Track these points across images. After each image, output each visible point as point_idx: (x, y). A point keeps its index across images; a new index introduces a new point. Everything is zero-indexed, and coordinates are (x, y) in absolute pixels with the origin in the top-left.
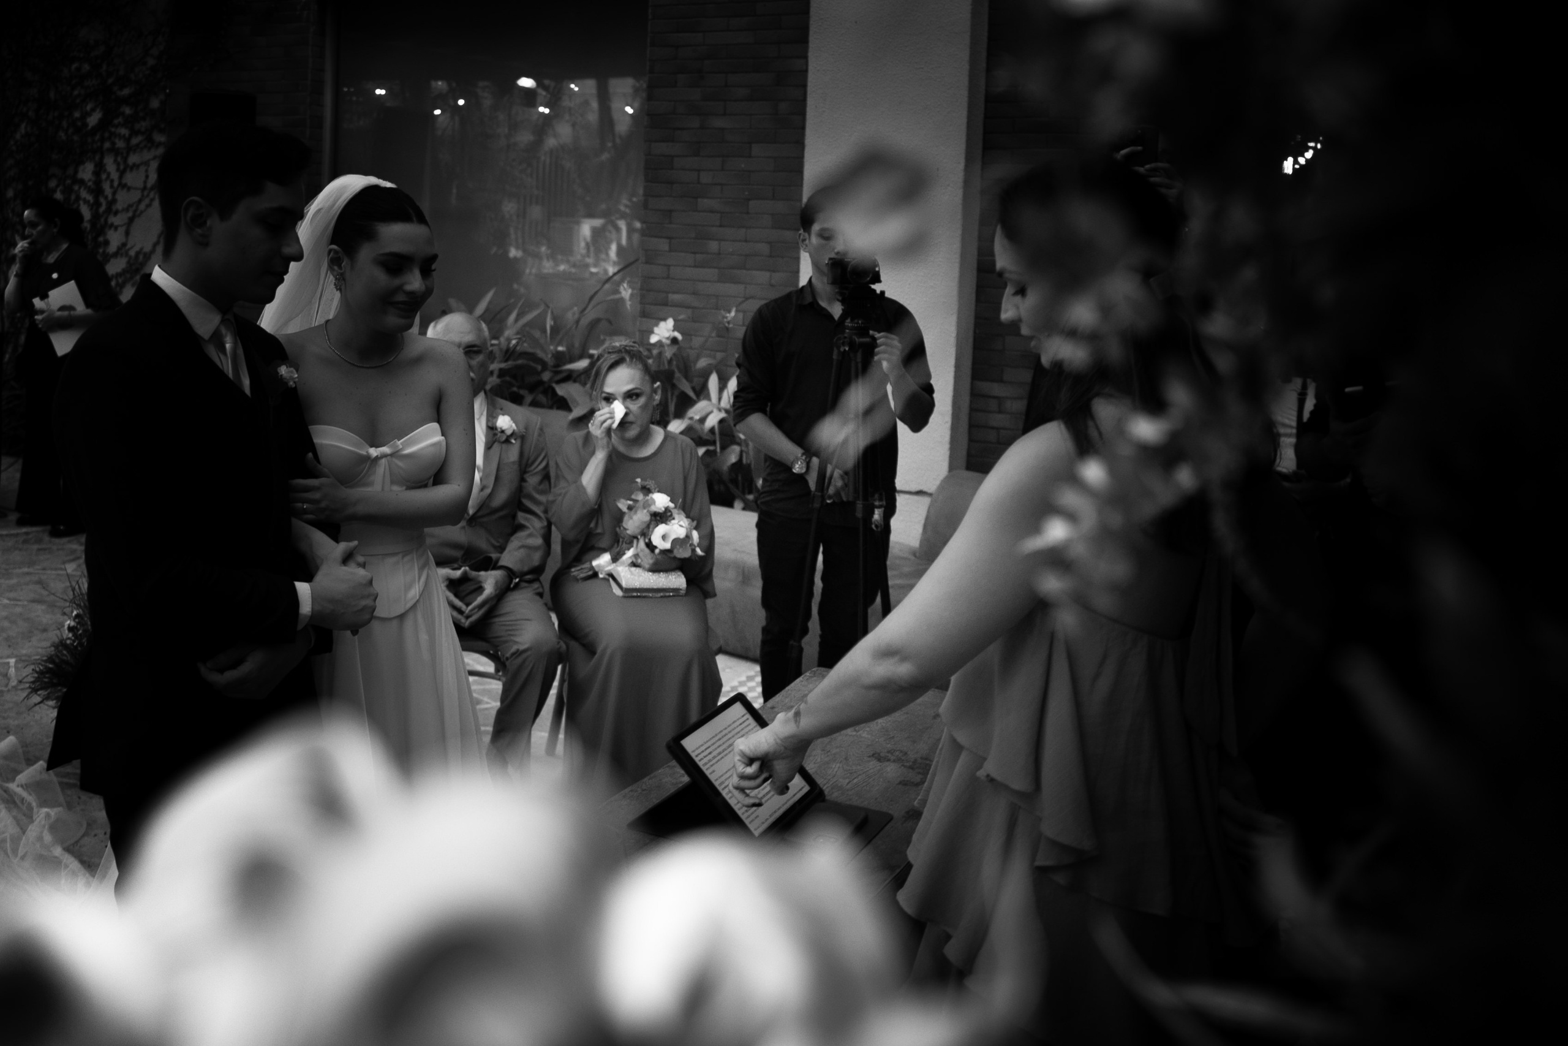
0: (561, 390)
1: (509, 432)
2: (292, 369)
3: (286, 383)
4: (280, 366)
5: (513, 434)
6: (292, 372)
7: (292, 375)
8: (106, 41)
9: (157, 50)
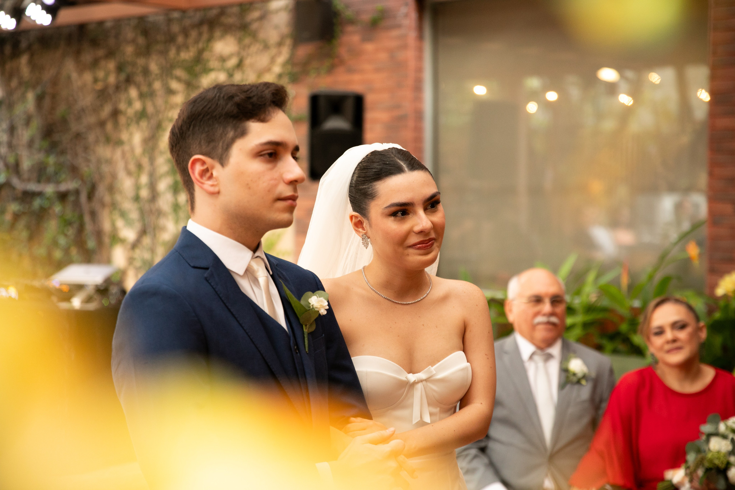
0: (637, 339)
1: (580, 375)
3: (318, 312)
4: (310, 297)
5: (584, 377)
7: (322, 304)
8: (238, 54)
9: (281, 59)
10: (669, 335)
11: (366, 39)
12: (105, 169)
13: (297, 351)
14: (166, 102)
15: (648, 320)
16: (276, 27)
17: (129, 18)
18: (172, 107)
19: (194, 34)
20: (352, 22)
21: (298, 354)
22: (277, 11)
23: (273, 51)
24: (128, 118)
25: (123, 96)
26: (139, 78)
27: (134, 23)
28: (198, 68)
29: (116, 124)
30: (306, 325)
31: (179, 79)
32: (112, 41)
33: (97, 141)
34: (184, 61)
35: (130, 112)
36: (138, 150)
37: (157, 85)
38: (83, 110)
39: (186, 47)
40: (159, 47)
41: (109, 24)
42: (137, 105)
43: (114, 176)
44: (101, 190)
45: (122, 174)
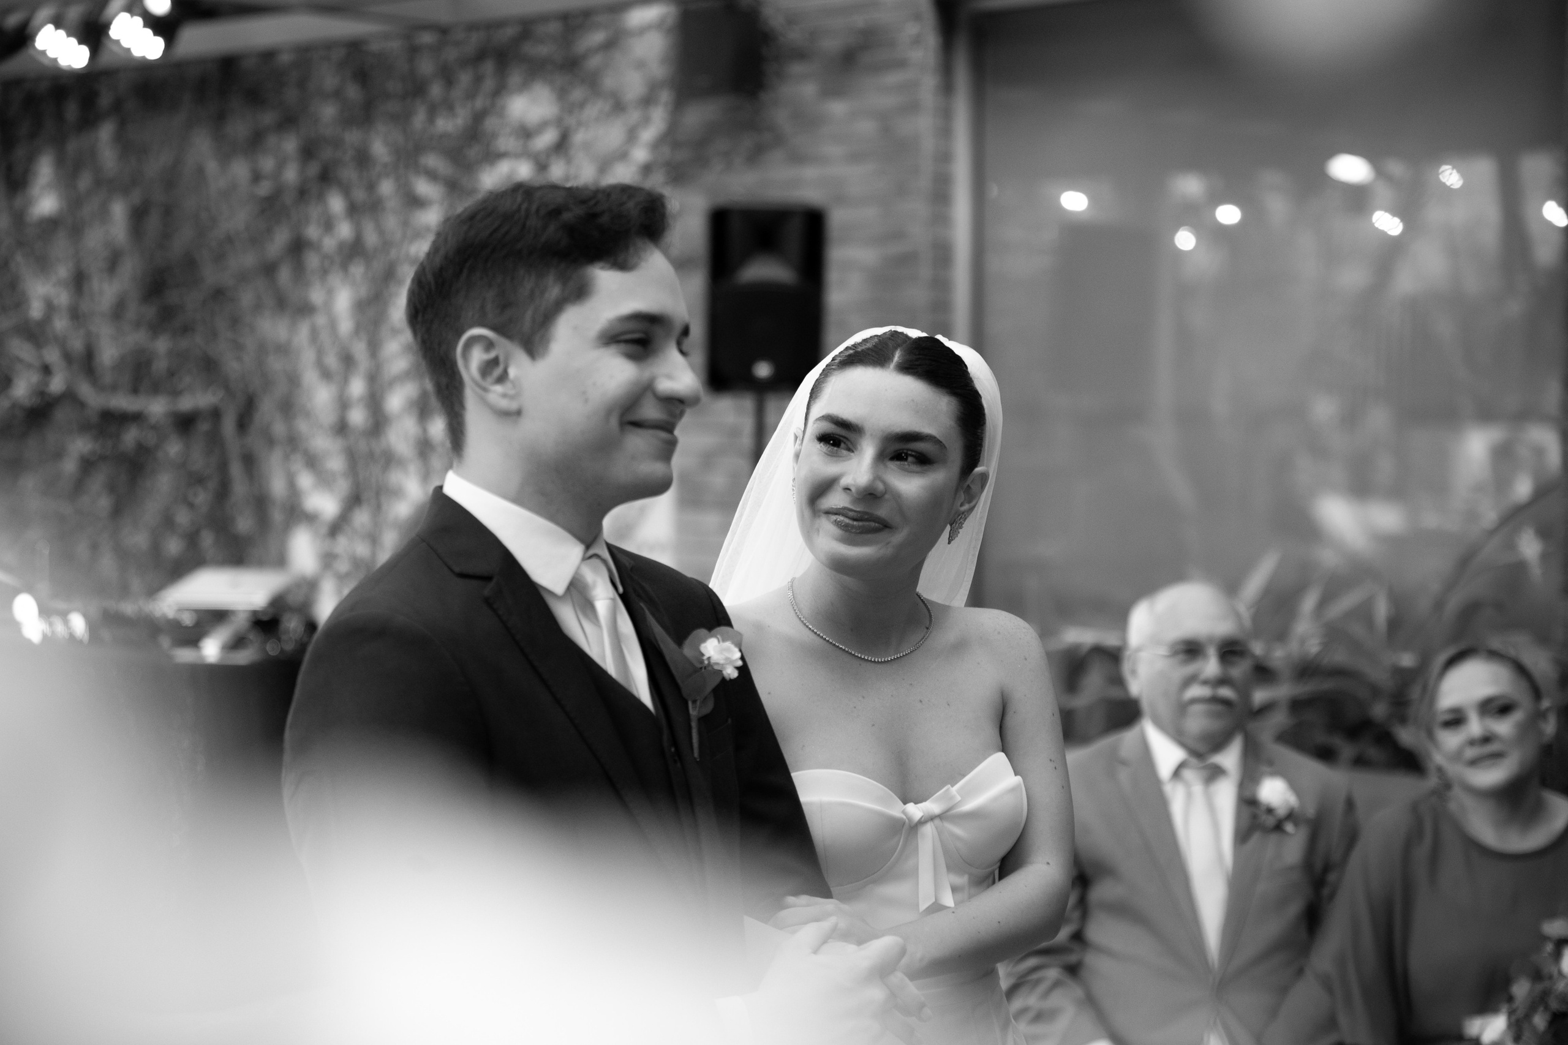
0: (1406, 736)
1: (1282, 812)
2: (728, 644)
3: (720, 672)
4: (704, 640)
5: (1291, 816)
6: (728, 650)
8: (559, 121)
9: (648, 135)
10: (1475, 727)
11: (832, 91)
12: (275, 364)
13: (676, 758)
14: (406, 224)
15: (1430, 694)
16: (640, 65)
17: (328, 45)
18: (418, 235)
19: (465, 78)
20: (800, 54)
21: (679, 765)
22: (643, 30)
23: (634, 116)
24: (325, 257)
25: (314, 211)
26: (349, 173)
27: (338, 54)
28: (473, 152)
29: (299, 269)
30: (694, 702)
31: (432, 175)
32: (291, 95)
33: (258, 307)
34: (444, 136)
35: (329, 244)
36: (346, 326)
37: (387, 188)
38: (229, 240)
39: (449, 106)
40: (393, 106)
41: (285, 58)
42: (345, 230)
43: (294, 380)
44: (266, 409)
45: (310, 376)
